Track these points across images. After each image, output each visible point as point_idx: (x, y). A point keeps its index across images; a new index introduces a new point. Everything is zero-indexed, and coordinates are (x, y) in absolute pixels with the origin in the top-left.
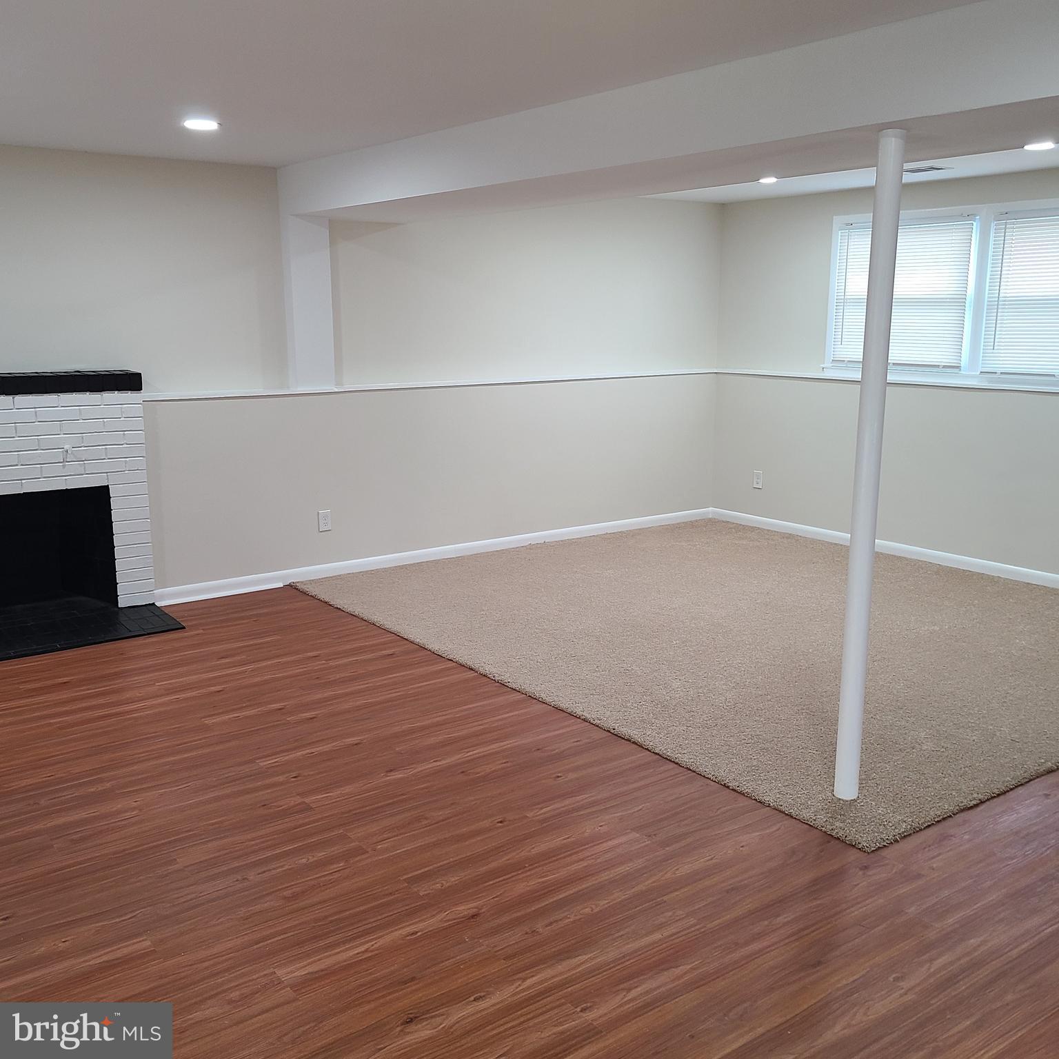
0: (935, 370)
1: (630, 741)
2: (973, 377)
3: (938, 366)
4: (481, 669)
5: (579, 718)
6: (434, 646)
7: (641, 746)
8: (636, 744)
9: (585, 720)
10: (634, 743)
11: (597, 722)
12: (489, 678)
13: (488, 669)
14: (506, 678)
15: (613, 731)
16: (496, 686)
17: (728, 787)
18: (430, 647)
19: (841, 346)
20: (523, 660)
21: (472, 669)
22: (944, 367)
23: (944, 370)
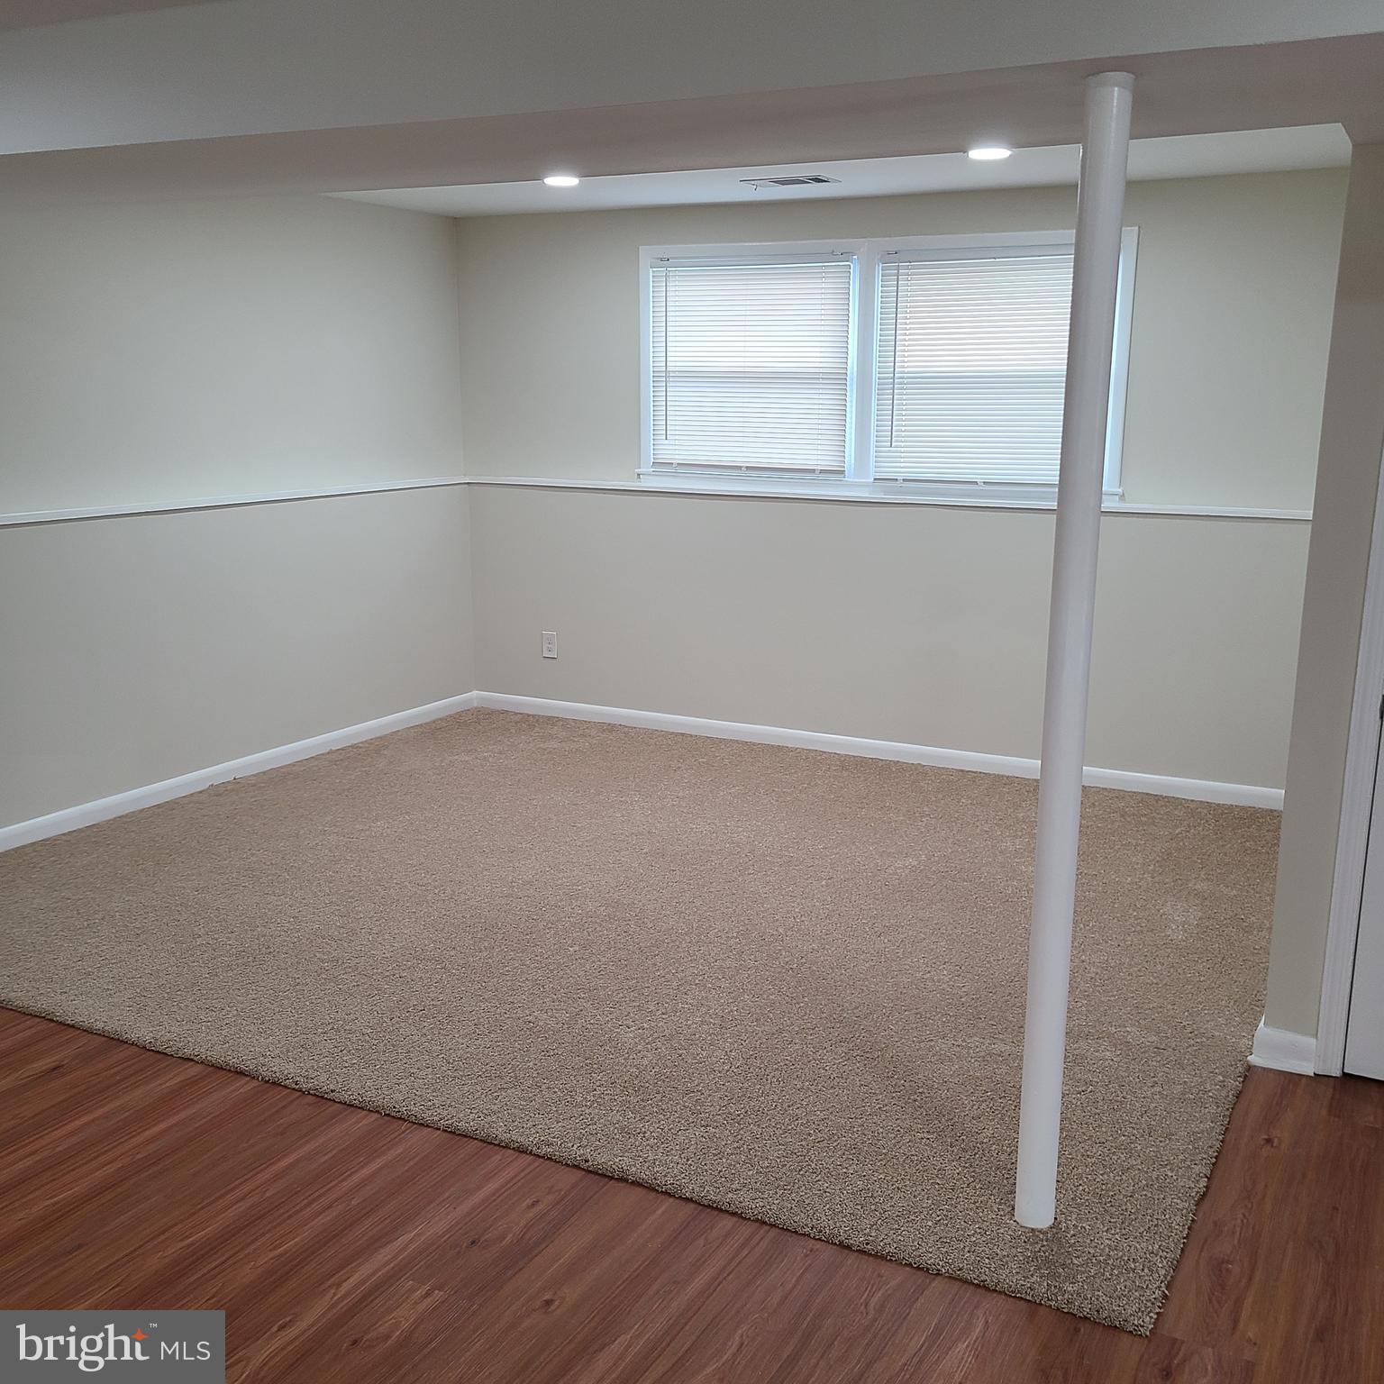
0: (808, 476)
1: (626, 1181)
2: (866, 485)
3: (813, 471)
4: (263, 1072)
5: (507, 1147)
6: (142, 1031)
7: (651, 1188)
8: (640, 1185)
9: (522, 1150)
10: (636, 1184)
11: (545, 1150)
12: (285, 1087)
13: (279, 1067)
14: (323, 1082)
15: (584, 1165)
16: (309, 1104)
17: (849, 1247)
18: (133, 1037)
19: (666, 442)
20: (332, 1034)
21: (241, 1073)
22: (822, 471)
23: (823, 476)
